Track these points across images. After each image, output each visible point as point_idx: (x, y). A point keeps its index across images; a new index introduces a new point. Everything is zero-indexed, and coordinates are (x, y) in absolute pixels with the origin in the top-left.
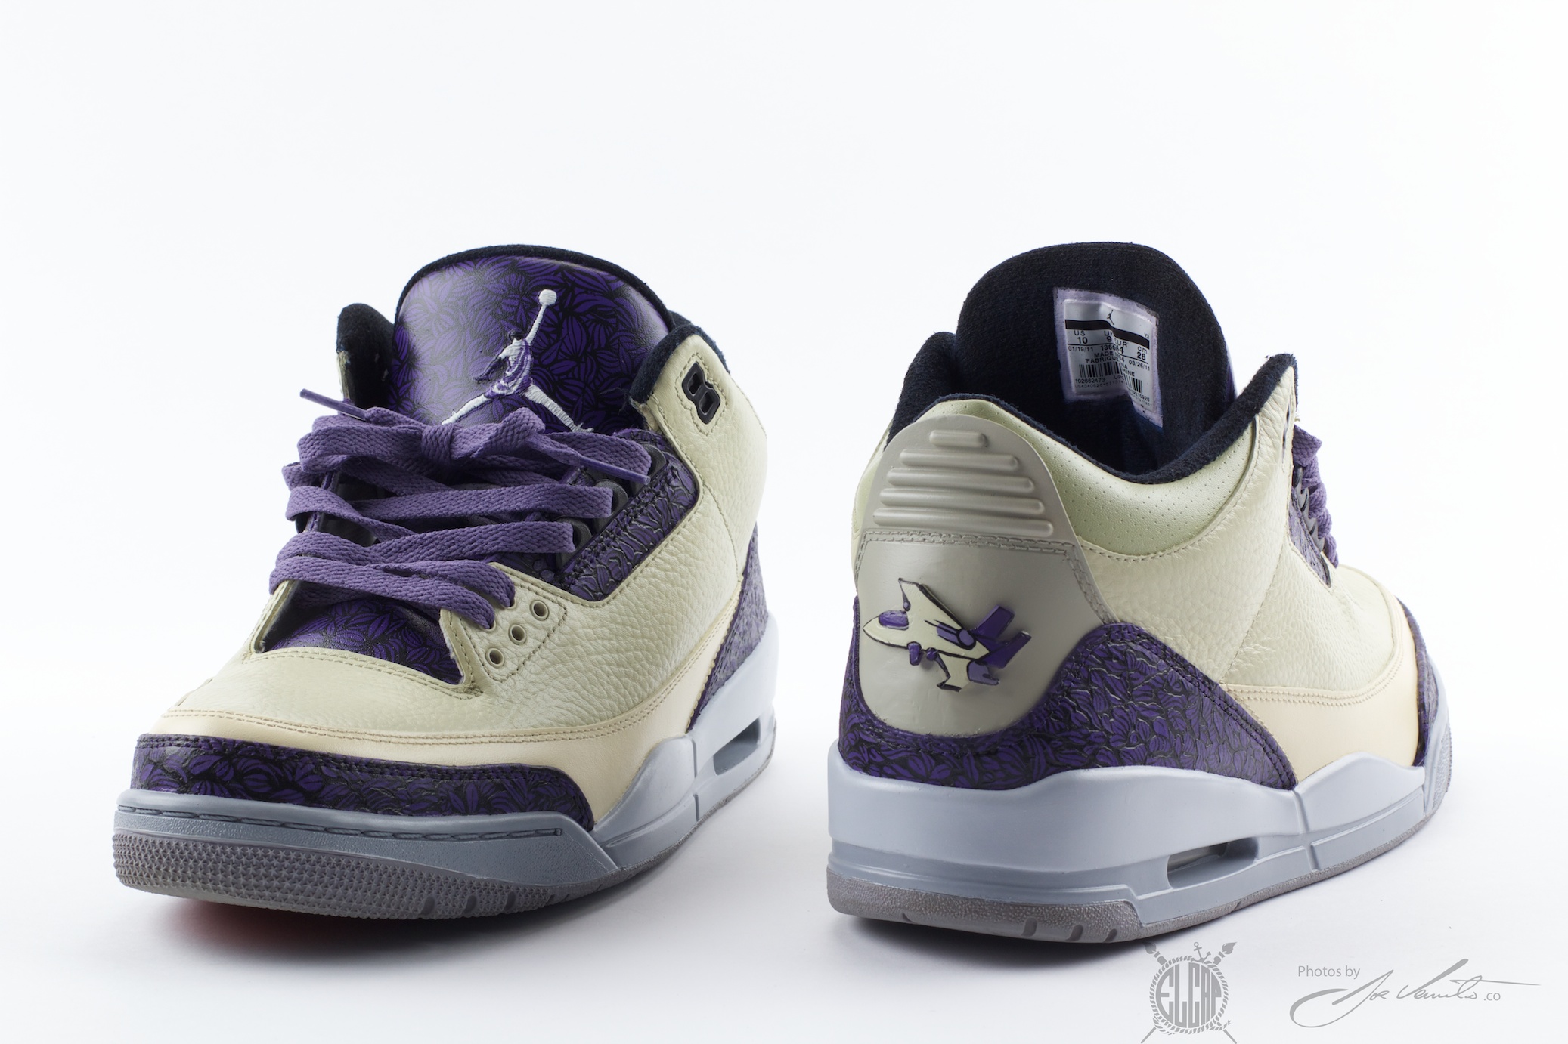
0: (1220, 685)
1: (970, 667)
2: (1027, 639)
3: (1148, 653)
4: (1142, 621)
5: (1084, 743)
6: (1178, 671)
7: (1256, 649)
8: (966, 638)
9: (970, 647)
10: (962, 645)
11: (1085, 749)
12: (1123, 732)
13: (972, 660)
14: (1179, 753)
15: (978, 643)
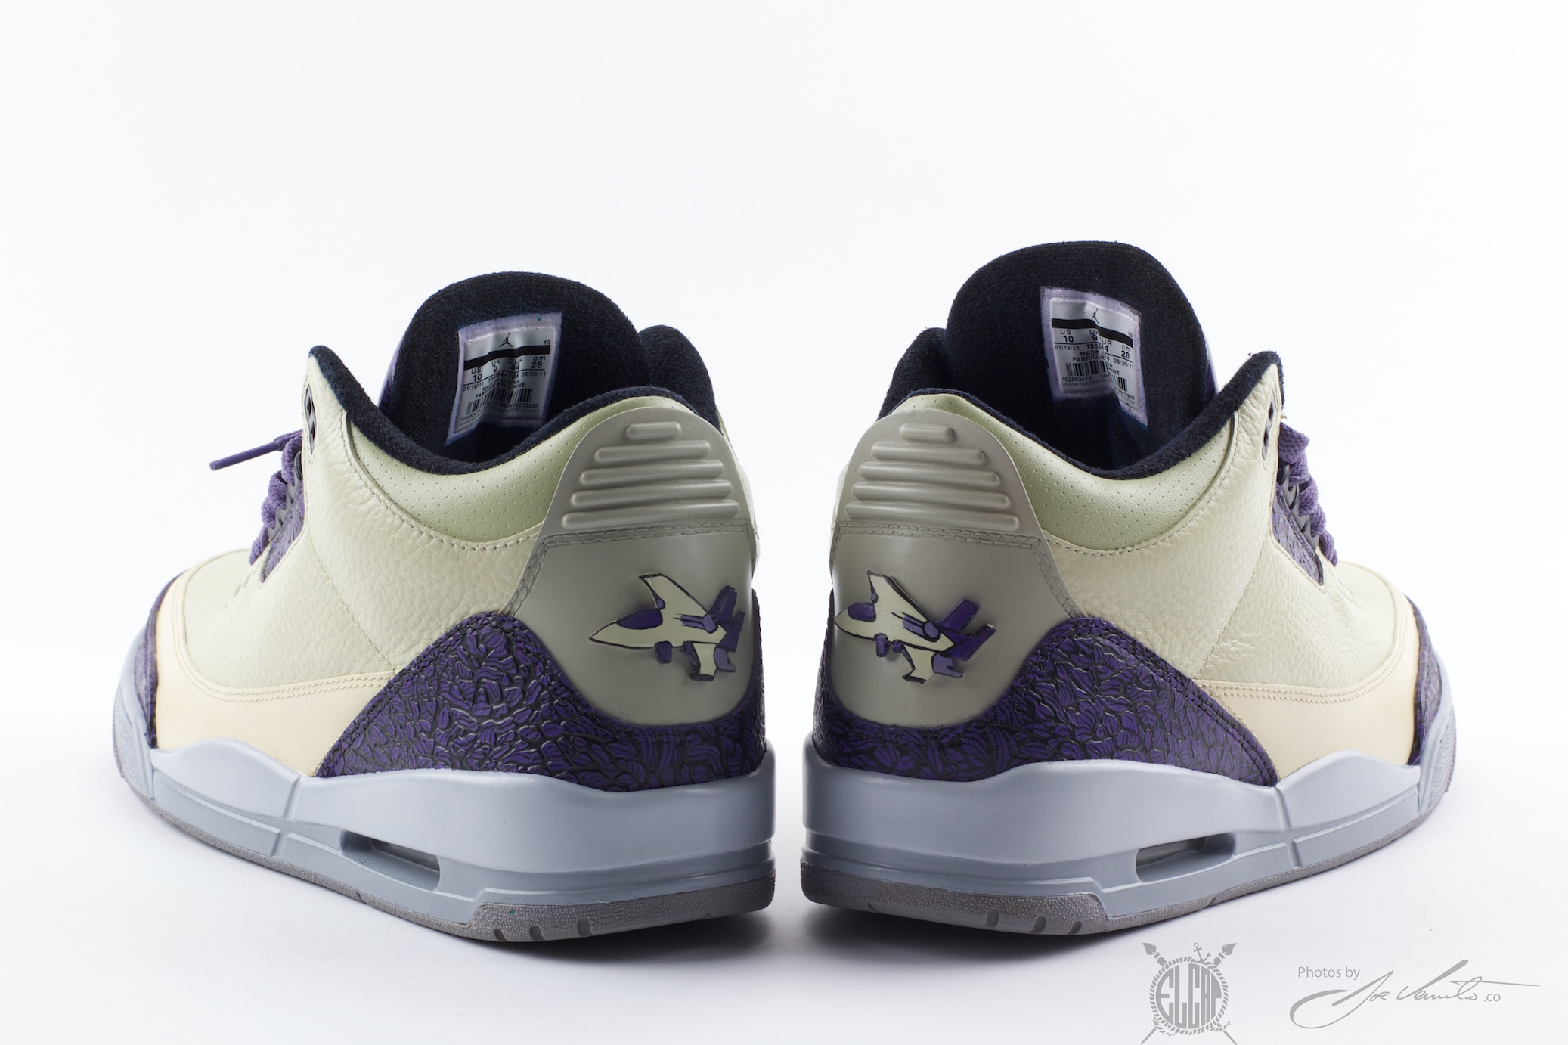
0: (1194, 680)
1: (935, 659)
2: (992, 632)
3: (1116, 647)
4: (1110, 616)
5: (1048, 736)
6: (1148, 666)
7: (1233, 645)
8: (931, 631)
9: (934, 640)
10: (927, 637)
11: (1050, 742)
12: (1089, 725)
13: (937, 652)
14: (1148, 747)
15: (942, 635)
